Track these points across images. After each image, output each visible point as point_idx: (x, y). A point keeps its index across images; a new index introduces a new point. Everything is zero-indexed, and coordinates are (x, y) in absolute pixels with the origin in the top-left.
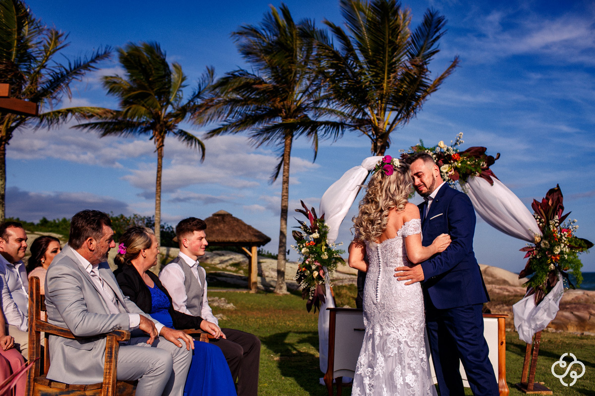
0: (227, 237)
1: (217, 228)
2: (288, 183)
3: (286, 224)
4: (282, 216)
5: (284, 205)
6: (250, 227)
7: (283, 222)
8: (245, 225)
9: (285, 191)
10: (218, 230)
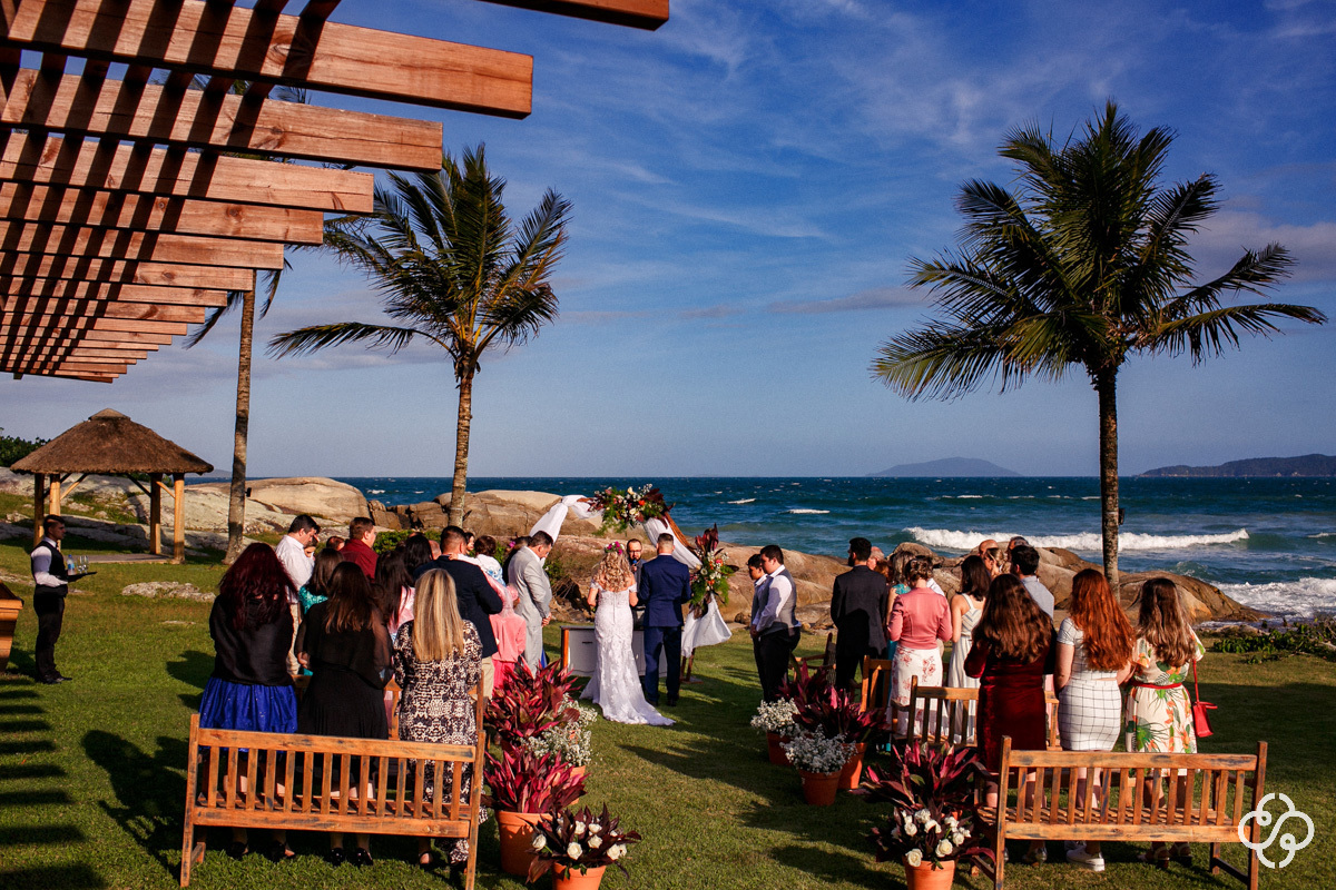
0: (131, 463)
1: (109, 445)
2: (249, 370)
3: (245, 443)
4: (238, 429)
5: (242, 408)
6: (170, 445)
7: (241, 441)
8: (161, 440)
9: (244, 383)
10: (110, 450)
